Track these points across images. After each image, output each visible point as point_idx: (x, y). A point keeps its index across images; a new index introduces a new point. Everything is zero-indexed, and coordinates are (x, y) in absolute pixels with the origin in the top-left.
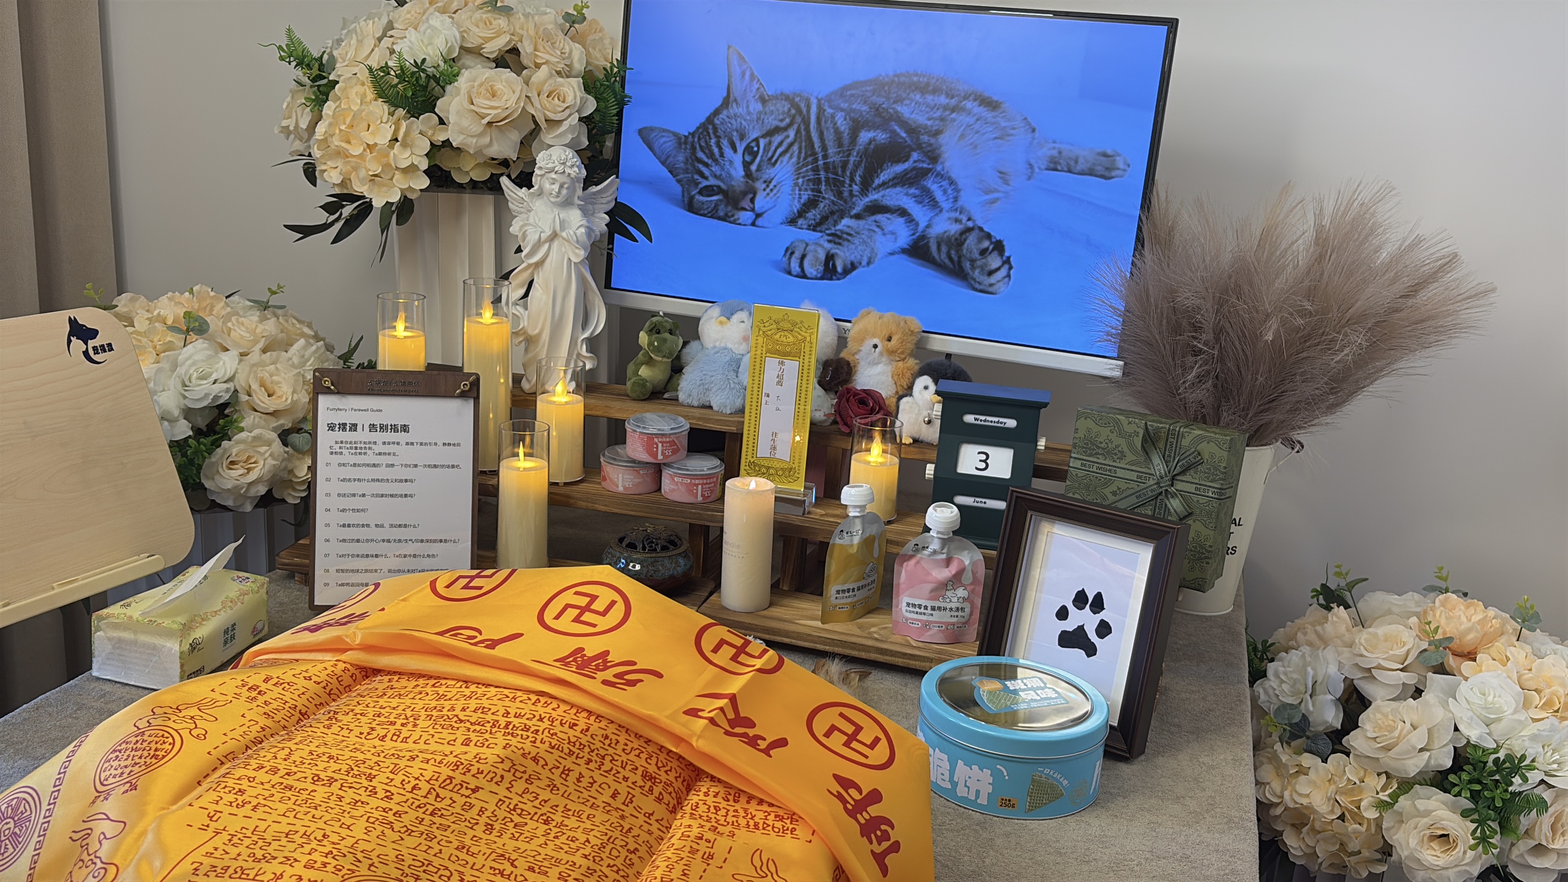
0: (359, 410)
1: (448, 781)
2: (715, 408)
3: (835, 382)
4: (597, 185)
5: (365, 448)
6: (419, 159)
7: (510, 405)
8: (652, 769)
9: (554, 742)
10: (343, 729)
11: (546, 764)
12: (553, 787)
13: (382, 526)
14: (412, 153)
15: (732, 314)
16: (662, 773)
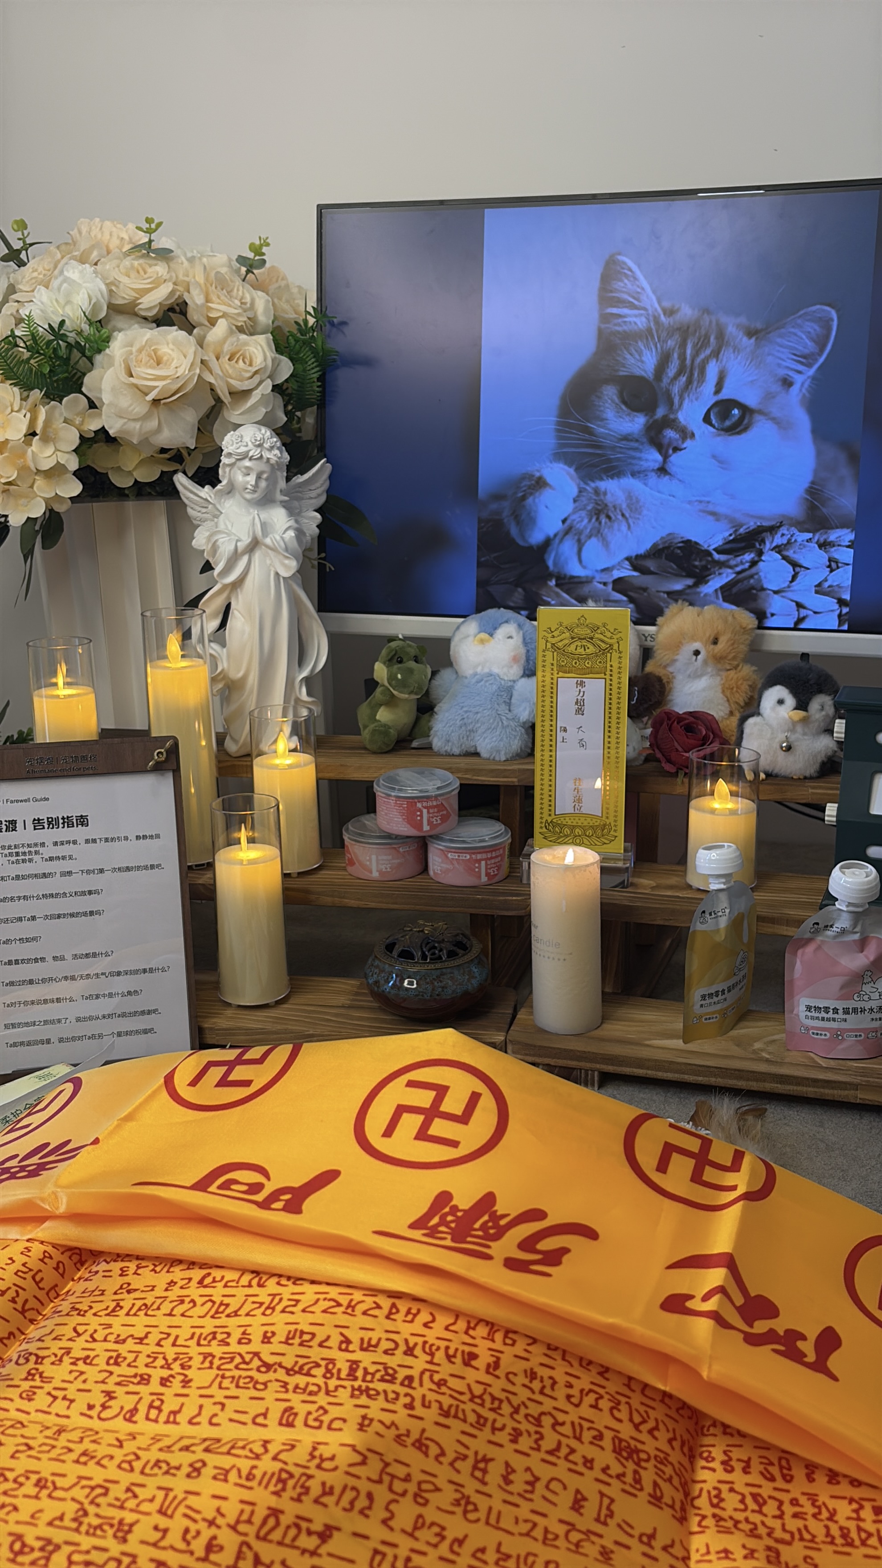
0: (17, 801)
1: (271, 1522)
2: (484, 754)
3: (646, 706)
4: (302, 475)
5: (30, 852)
6: (67, 456)
7: (215, 774)
8: (626, 1431)
9: (446, 1401)
10: (55, 1398)
11: (443, 1453)
12: (465, 1504)
13: (62, 958)
14: (57, 450)
15: (495, 629)
16: (645, 1437)
